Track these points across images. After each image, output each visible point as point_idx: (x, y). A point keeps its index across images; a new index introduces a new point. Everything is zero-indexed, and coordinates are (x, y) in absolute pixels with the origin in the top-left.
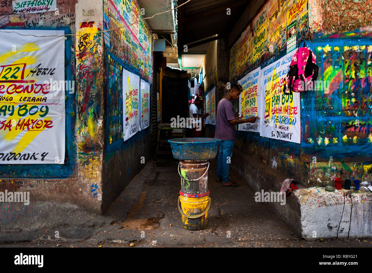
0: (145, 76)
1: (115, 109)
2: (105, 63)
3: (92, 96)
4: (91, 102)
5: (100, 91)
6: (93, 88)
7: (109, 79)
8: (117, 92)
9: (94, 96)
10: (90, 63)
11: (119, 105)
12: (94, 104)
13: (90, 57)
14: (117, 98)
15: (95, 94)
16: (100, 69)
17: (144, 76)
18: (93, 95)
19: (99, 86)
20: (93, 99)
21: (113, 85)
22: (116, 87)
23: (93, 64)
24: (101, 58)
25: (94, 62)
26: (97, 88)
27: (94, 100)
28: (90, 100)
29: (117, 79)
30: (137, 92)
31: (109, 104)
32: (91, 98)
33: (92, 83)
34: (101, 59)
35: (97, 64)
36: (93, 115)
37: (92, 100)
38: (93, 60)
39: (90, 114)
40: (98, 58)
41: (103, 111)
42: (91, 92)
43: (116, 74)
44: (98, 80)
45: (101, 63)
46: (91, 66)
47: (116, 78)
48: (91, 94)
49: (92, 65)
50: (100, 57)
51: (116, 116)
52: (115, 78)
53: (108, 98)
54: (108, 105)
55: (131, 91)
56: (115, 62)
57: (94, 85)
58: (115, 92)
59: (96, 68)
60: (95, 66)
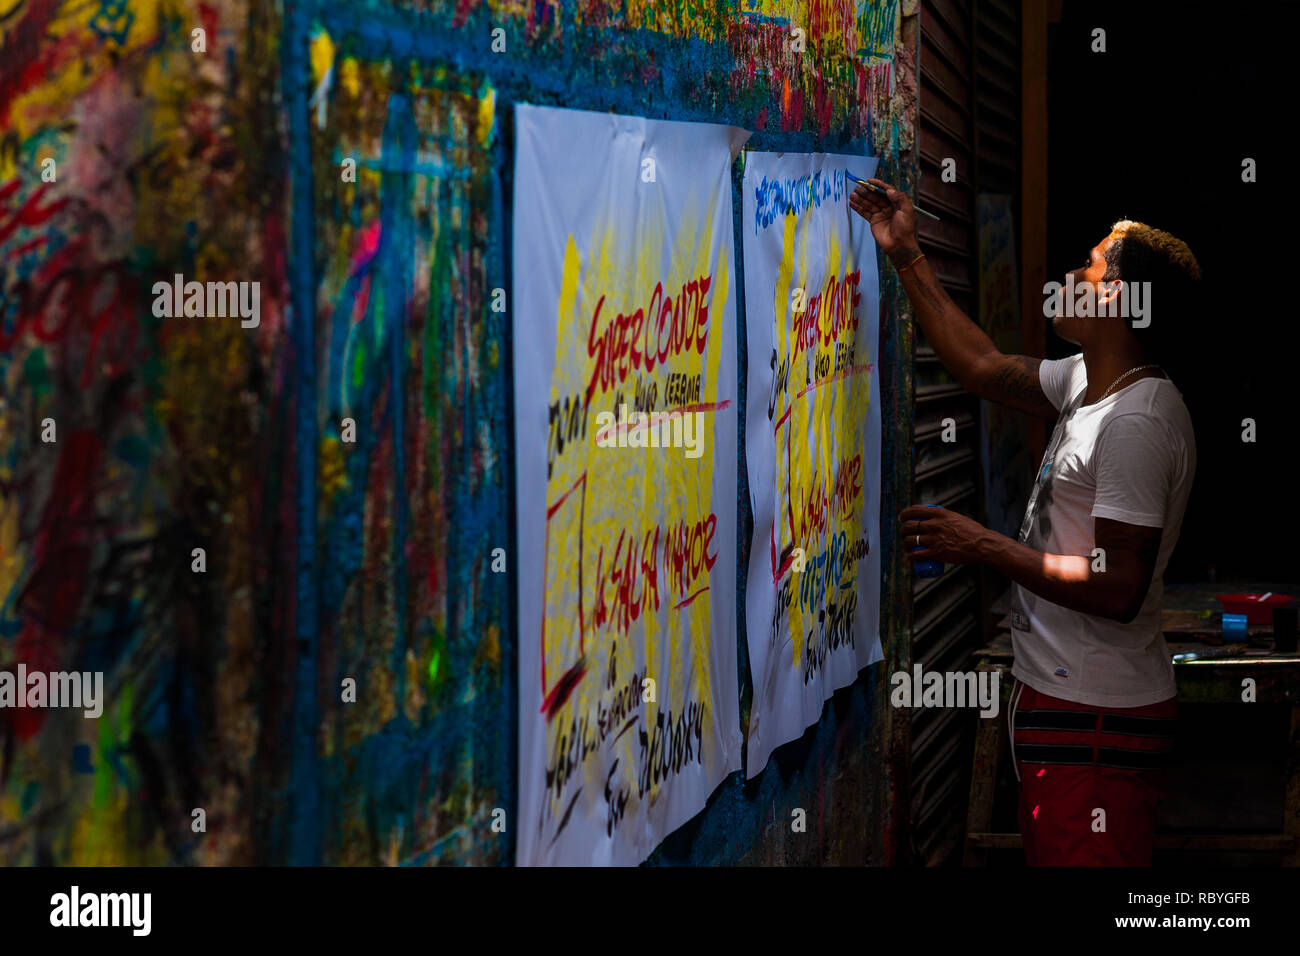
0: (820, 86)
1: (409, 640)
2: (273, 149)
3: (118, 550)
4: (103, 621)
5: (204, 495)
6: (129, 452)
7: (319, 319)
8: (431, 428)
9: (137, 545)
10: (93, 162)
11: (453, 567)
12: (138, 640)
13: (93, 90)
14: (437, 495)
15: (146, 530)
16: (210, 235)
17: (798, 96)
18: (129, 535)
19: (193, 429)
20: (129, 583)
21: (380, 367)
22: (413, 373)
23: (131, 177)
24: (215, 101)
25: (135, 151)
26: (173, 453)
27: (138, 595)
28: (100, 600)
29: (439, 273)
30: (702, 316)
31: (325, 616)
32: (106, 573)
33: (115, 395)
34: (214, 119)
35: (178, 172)
36: (134, 774)
37: (122, 602)
38: (126, 123)
39: (97, 758)
40: (181, 104)
41: (241, 730)
42: (103, 504)
43: (425, 217)
44: (185, 362)
45: (222, 163)
46: (106, 203)
47: (421, 270)
48: (109, 524)
49: (121, 186)
50: (206, 87)
51: (425, 711)
52: (402, 268)
53: (307, 555)
54: (307, 630)
55: (623, 322)
56: (399, 83)
57: (139, 426)
58: (412, 439)
59: (162, 218)
60: (150, 197)
